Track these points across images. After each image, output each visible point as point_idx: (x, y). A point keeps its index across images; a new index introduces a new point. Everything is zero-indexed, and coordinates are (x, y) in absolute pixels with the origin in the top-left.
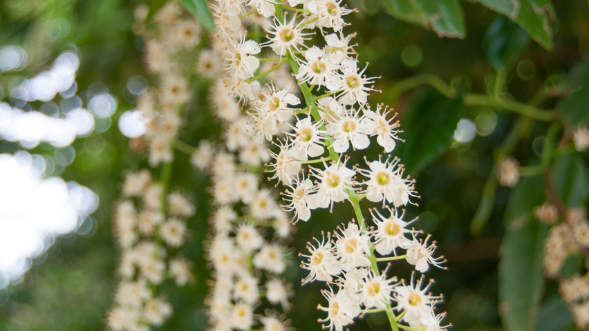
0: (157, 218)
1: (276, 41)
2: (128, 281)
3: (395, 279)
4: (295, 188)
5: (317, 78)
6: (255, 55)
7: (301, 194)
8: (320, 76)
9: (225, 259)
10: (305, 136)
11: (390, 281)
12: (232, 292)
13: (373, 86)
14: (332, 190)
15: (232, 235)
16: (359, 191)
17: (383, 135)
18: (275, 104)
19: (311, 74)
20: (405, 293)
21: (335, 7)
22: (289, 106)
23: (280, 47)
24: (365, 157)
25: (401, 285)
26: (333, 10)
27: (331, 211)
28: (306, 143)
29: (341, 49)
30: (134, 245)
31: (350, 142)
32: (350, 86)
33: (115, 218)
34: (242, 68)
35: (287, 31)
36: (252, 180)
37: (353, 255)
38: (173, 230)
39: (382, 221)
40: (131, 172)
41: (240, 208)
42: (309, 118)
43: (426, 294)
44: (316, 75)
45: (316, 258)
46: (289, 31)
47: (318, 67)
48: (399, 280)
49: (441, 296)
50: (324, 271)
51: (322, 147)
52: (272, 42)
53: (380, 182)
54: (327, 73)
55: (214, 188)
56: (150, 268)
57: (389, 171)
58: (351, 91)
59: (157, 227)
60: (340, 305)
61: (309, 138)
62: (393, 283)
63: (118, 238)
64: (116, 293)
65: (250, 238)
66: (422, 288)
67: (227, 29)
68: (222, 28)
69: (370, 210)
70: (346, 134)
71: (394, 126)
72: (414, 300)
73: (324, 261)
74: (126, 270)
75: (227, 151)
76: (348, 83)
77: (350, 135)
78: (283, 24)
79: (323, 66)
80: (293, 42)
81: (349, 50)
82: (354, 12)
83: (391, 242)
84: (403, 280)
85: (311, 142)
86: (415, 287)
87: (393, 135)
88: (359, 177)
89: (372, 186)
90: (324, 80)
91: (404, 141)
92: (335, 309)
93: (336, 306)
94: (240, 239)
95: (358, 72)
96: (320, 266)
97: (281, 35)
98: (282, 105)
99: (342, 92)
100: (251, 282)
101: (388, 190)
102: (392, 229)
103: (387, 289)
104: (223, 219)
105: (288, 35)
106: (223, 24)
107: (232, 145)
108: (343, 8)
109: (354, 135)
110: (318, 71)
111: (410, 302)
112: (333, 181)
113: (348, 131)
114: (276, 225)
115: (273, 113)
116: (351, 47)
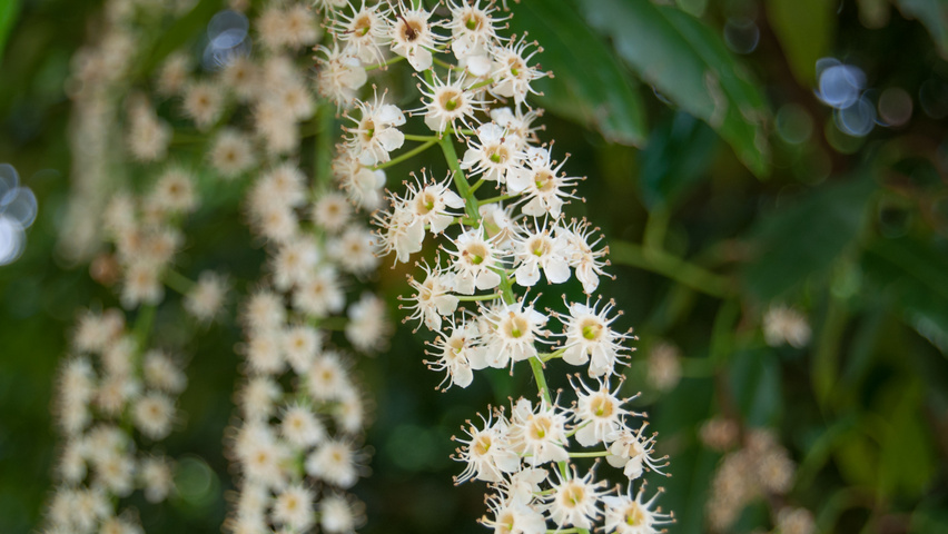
0: (129, 389)
1: (433, 108)
2: (71, 487)
3: (604, 483)
4: (449, 336)
5: (496, 170)
6: (399, 128)
7: (459, 345)
8: (500, 168)
9: (262, 458)
10: (473, 257)
11: (597, 486)
12: (269, 511)
13: (575, 191)
14: (514, 341)
15: (275, 421)
16: (556, 345)
17: (584, 267)
18: (426, 204)
19: (486, 162)
20: (619, 505)
21: (520, 66)
22: (448, 209)
23: (440, 118)
24: (564, 296)
25: (615, 494)
26: (518, 70)
27: (511, 374)
28: (475, 268)
29: (517, 132)
30: (87, 430)
31: (541, 270)
32: (539, 188)
33: (60, 384)
34: (375, 146)
35: (450, 95)
36: (311, 338)
37: (543, 442)
38: (154, 410)
39: (587, 394)
40: (90, 312)
41: (288, 380)
42: (481, 230)
43: (652, 509)
44: (493, 165)
45: (478, 446)
46: (455, 95)
47: (497, 154)
48: (611, 485)
49: (672, 514)
50: (492, 467)
51: (498, 276)
52: (427, 110)
53: (586, 334)
54: (510, 164)
55: (248, 346)
56: (114, 469)
57: (601, 319)
58: (541, 195)
59: (128, 405)
60: (517, 519)
61: (479, 260)
62: (600, 490)
63: (59, 417)
64: (51, 504)
65: (303, 427)
66: (644, 501)
67: (343, 85)
68: (337, 83)
69: (569, 376)
70: (536, 259)
71: (599, 254)
72: (633, 518)
73: (493, 450)
74: (72, 468)
75: (273, 289)
76: (537, 183)
77: (543, 260)
78: (446, 84)
79: (504, 153)
80: (458, 113)
81: (530, 136)
82: (547, 77)
83: (600, 427)
84: (618, 486)
85: (482, 266)
86: (634, 498)
87: (596, 268)
88: (554, 325)
89: (573, 339)
90: (505, 175)
91: (614, 278)
92: (507, 525)
93: (510, 520)
94: (289, 428)
95: (553, 168)
96: (486, 457)
97: (441, 99)
98: (439, 207)
99: (528, 194)
100: (302, 497)
101: (598, 347)
102: (601, 408)
103: (593, 498)
104: (259, 396)
105: (453, 100)
106: (339, 77)
107: (283, 279)
108: (533, 69)
109: (548, 261)
110: (495, 159)
111: (626, 520)
112: (515, 328)
113: (539, 255)
114: (338, 412)
115: (423, 217)
116: (532, 131)
